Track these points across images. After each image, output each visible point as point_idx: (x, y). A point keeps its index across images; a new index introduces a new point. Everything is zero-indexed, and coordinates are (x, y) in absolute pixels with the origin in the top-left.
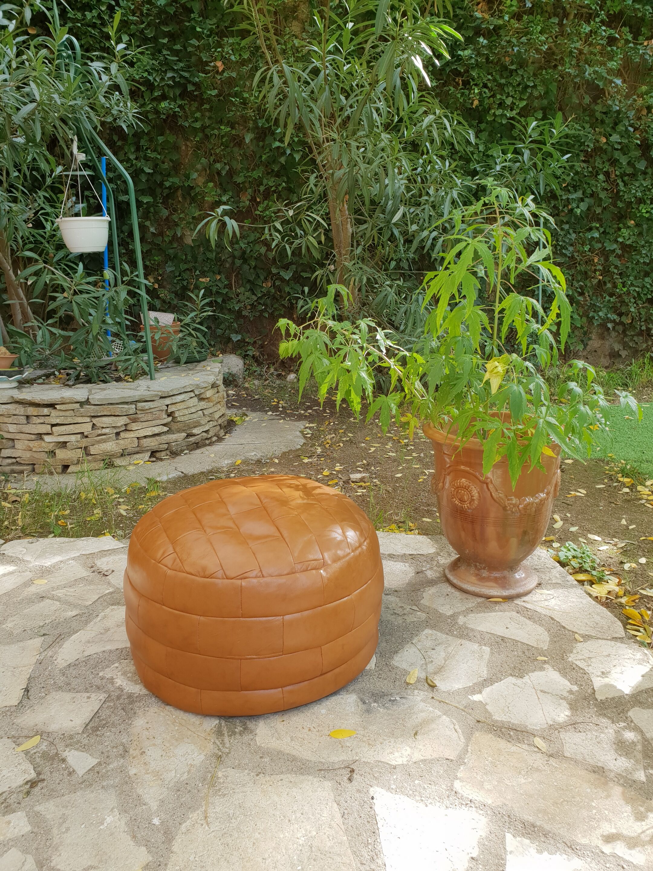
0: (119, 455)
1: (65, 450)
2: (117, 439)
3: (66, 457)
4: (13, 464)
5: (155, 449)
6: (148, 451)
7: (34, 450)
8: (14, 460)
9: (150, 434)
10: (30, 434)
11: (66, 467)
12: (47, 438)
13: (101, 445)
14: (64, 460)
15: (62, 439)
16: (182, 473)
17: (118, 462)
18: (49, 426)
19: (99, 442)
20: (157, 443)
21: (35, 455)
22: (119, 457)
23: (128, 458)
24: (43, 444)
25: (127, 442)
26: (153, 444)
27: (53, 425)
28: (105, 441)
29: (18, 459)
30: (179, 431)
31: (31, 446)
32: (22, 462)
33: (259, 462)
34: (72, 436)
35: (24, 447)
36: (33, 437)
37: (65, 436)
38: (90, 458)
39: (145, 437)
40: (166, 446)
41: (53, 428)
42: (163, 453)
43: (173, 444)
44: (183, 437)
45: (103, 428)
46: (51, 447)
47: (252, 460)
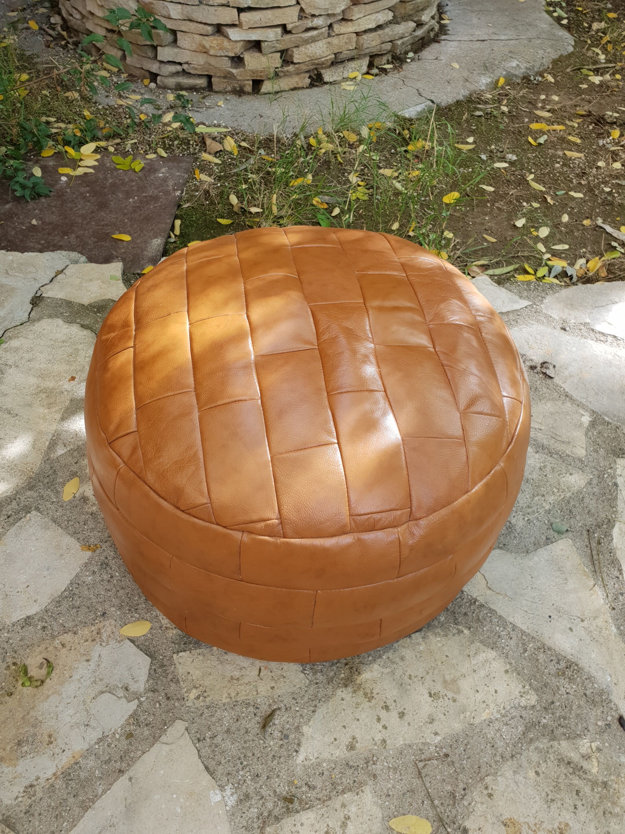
0: (330, 62)
1: (258, 54)
2: (329, 36)
3: (260, 68)
4: (177, 74)
5: (375, 51)
6: (365, 55)
7: (212, 52)
8: (179, 68)
9: (373, 25)
10: (206, 24)
11: (257, 84)
12: (234, 34)
13: (308, 46)
14: (257, 71)
15: (254, 36)
16: (433, 102)
17: (328, 76)
18: (235, 11)
19: (307, 42)
20: (379, 42)
21: (212, 61)
22: (330, 67)
23: (340, 69)
24: (226, 43)
25: (343, 39)
26: (374, 44)
27: (240, 10)
28: (314, 40)
29: (185, 67)
30: (406, 18)
31: (207, 46)
32: (192, 72)
33: (526, 78)
34: (269, 30)
35: (194, 47)
36: (210, 29)
37: (259, 31)
38: (291, 68)
39: (365, 32)
40: (388, 46)
41: (242, 15)
42: (384, 59)
43: (399, 42)
44: (411, 30)
45: (313, 16)
46: (238, 50)
47: (516, 76)
